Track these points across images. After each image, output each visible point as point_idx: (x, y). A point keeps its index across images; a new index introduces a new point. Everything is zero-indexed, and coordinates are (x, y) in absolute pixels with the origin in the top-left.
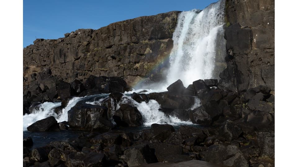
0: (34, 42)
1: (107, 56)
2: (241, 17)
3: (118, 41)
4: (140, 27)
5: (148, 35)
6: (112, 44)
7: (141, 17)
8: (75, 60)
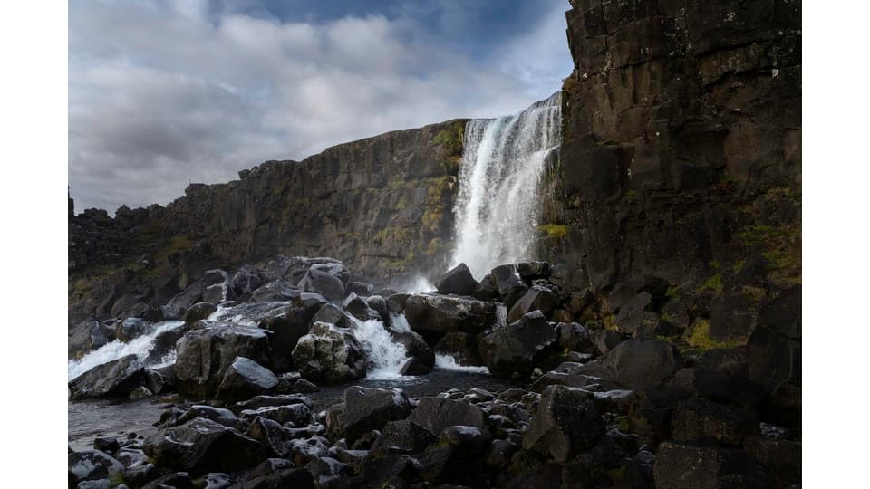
0: (186, 191)
1: (320, 215)
2: (597, 121)
3: (343, 182)
4: (388, 156)
5: (405, 171)
6: (331, 189)
7: (390, 133)
8: (258, 226)
